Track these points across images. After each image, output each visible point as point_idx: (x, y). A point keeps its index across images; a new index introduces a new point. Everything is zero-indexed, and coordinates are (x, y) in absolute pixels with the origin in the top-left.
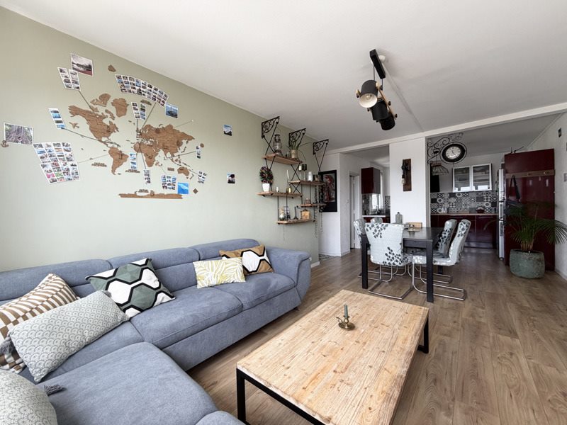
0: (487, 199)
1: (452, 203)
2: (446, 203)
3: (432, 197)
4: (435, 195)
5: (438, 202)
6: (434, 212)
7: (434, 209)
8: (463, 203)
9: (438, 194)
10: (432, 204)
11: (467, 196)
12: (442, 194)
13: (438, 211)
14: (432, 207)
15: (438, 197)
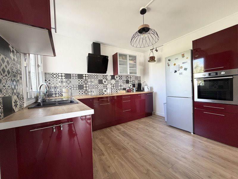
0: (130, 82)
1: (113, 84)
2: (109, 85)
3: (99, 79)
4: (101, 76)
5: (104, 83)
6: (101, 92)
7: (101, 90)
8: (119, 85)
9: (104, 76)
10: (100, 85)
11: (121, 79)
12: (106, 76)
13: (104, 91)
14: (100, 88)
15: (104, 78)
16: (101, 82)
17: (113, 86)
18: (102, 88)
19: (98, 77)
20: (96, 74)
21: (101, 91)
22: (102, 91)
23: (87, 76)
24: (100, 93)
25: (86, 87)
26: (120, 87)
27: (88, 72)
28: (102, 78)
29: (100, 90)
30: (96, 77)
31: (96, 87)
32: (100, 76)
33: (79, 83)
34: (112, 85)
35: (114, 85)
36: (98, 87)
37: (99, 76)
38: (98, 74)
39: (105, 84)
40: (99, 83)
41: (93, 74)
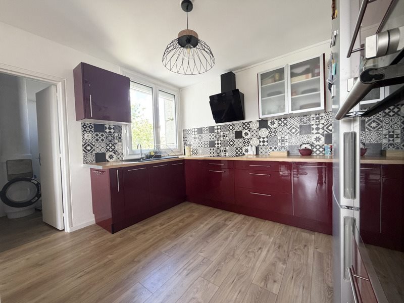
0: (318, 129)
1: (264, 138)
2: (255, 139)
3: (237, 129)
4: (240, 125)
5: (244, 136)
6: (239, 153)
7: (239, 149)
8: (279, 138)
9: (244, 124)
10: (237, 140)
11: (285, 124)
12: (248, 123)
13: (244, 151)
14: (237, 145)
15: (244, 128)
16: (238, 135)
17: (264, 142)
18: (241, 145)
19: (235, 127)
20: (231, 123)
21: (239, 151)
22: (241, 151)
23: (219, 127)
24: (237, 153)
25: (218, 144)
26: (279, 144)
27: (216, 123)
28: (241, 129)
29: (237, 149)
30: (231, 128)
31: (231, 143)
32: (238, 125)
33: (210, 139)
34: (261, 140)
35: (266, 139)
36: (235, 143)
37: (236, 125)
38: (234, 123)
39: (246, 137)
40: (236, 138)
41: (228, 123)
